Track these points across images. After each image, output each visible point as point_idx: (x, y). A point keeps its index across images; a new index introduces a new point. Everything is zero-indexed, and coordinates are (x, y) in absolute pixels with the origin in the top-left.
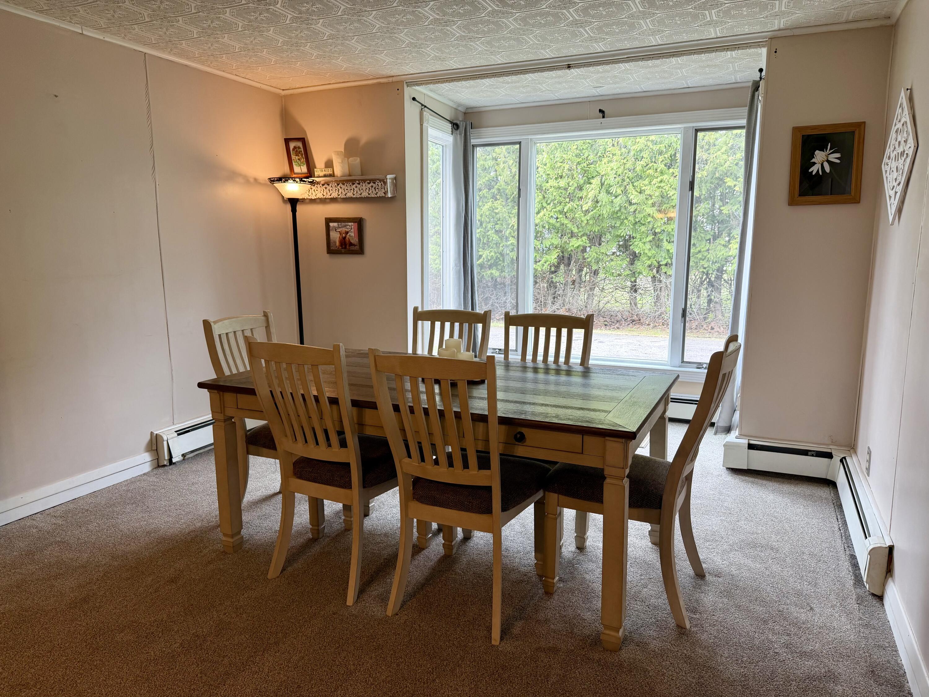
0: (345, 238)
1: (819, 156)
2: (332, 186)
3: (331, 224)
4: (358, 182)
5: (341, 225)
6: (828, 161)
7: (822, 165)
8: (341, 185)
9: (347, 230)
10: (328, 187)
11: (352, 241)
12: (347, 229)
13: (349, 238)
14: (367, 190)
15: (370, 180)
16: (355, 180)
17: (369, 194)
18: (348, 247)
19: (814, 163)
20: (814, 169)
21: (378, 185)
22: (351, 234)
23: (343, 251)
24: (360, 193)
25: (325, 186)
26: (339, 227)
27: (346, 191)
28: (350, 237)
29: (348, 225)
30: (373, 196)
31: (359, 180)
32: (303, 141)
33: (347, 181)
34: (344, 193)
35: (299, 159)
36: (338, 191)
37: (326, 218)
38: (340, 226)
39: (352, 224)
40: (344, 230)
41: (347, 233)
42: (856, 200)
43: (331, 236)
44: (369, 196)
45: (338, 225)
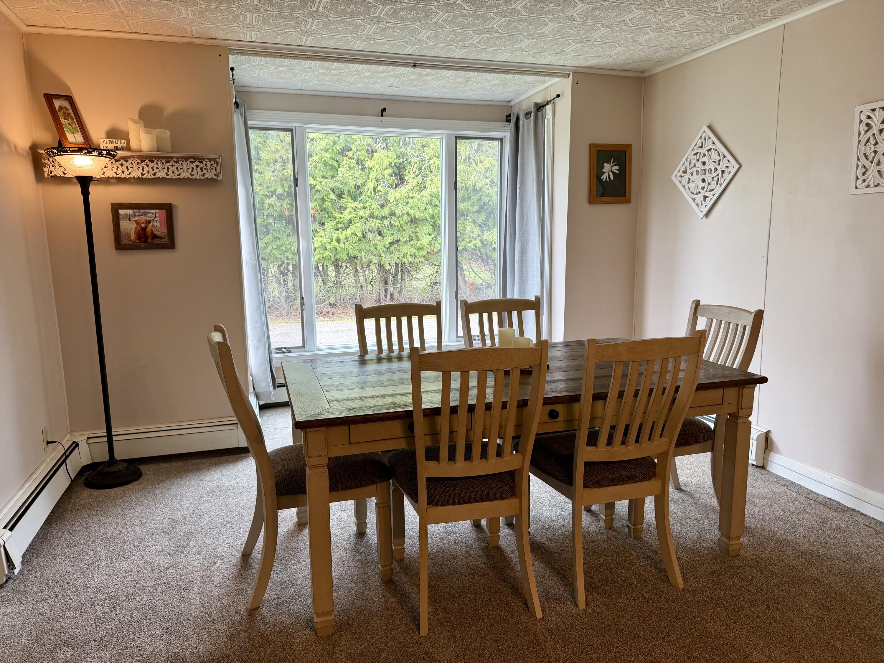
0: (145, 229)
1: (607, 167)
2: (132, 163)
3: (122, 212)
4: (175, 159)
5: (139, 212)
6: (612, 171)
7: (609, 174)
8: (147, 162)
9: (148, 219)
10: (126, 164)
11: (157, 233)
12: (148, 217)
13: (152, 230)
14: (190, 171)
15: (195, 159)
16: (171, 158)
17: (192, 175)
18: (150, 240)
19: (604, 173)
20: (604, 177)
21: (206, 164)
22: (155, 224)
23: (143, 245)
24: (178, 173)
25: (120, 162)
26: (135, 216)
27: (156, 170)
28: (153, 228)
29: (150, 213)
30: (198, 177)
31: (177, 158)
32: (70, 99)
33: (159, 158)
34: (152, 172)
35: (69, 124)
36: (143, 170)
37: (112, 204)
38: (136, 214)
39: (157, 211)
40: (143, 218)
41: (148, 222)
42: (629, 201)
43: (121, 227)
44: (192, 177)
45: (134, 212)
